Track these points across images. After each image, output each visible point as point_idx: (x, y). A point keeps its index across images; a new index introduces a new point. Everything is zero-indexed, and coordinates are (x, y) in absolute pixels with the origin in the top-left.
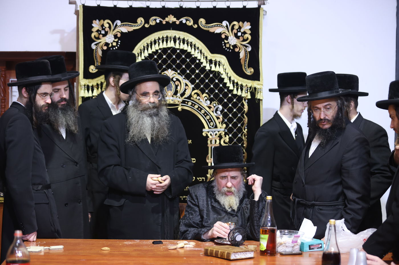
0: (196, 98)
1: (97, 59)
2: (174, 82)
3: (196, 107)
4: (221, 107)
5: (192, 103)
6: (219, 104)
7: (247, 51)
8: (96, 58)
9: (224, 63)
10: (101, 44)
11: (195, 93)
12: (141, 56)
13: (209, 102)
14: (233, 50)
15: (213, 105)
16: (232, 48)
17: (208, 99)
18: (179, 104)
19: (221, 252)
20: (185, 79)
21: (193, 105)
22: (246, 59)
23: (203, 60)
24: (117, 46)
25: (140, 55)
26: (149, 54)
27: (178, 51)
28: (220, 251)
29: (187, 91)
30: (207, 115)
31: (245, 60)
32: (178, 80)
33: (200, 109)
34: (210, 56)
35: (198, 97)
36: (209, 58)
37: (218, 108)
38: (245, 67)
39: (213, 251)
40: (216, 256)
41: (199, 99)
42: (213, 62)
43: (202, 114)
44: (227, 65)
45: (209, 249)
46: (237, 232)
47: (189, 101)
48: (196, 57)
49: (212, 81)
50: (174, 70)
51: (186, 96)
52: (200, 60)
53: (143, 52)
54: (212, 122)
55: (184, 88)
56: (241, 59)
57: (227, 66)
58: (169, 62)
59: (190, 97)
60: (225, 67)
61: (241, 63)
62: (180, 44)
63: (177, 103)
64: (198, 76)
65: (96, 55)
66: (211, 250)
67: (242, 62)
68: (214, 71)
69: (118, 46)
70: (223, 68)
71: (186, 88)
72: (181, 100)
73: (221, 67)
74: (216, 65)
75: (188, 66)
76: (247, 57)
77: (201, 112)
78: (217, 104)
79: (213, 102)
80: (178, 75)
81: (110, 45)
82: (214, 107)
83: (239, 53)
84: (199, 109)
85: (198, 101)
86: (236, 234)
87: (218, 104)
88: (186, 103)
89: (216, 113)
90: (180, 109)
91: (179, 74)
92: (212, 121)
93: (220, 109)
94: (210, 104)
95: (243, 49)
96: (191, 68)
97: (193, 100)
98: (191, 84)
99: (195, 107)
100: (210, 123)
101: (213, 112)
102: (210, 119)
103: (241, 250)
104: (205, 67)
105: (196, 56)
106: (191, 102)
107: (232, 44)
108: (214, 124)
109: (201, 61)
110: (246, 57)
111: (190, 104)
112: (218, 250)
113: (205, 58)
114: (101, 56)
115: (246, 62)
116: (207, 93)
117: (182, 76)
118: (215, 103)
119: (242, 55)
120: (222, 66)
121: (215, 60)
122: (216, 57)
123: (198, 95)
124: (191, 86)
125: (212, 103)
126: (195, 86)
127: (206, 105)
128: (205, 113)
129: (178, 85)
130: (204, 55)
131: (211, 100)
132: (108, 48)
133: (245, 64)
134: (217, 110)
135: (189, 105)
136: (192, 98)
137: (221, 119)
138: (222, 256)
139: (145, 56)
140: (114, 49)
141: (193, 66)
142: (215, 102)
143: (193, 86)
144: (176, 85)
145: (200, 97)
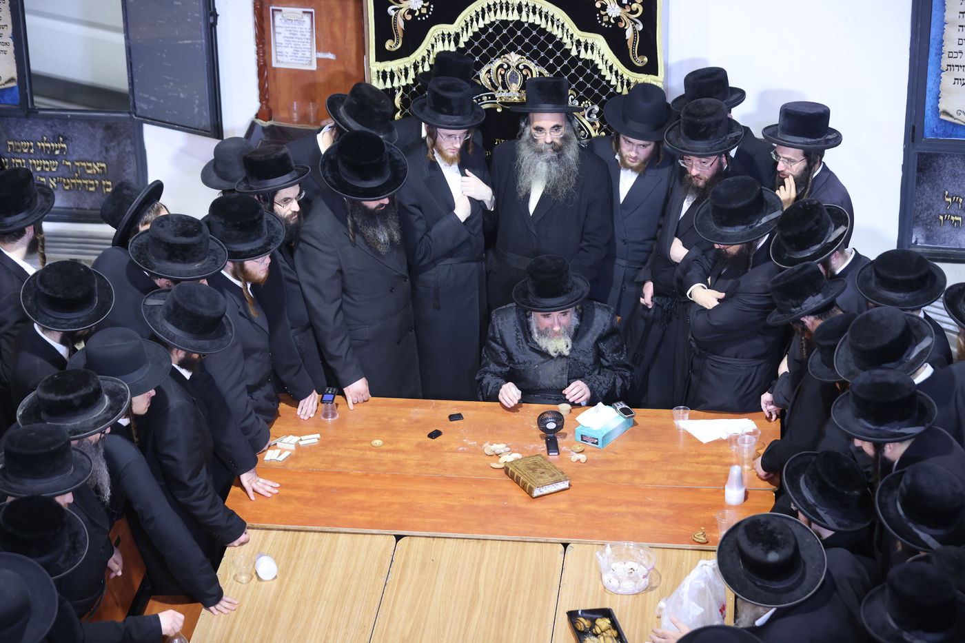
1: (397, 32)
2: (521, 71)
4: (597, 108)
6: (594, 103)
7: (636, 30)
8: (395, 30)
9: (600, 46)
10: (402, 11)
12: (467, 31)
14: (616, 25)
16: (612, 21)
20: (539, 66)
22: (635, 42)
23: (566, 40)
24: (428, 13)
25: (465, 30)
26: (480, 28)
27: (526, 25)
31: (633, 43)
32: (526, 67)
34: (579, 35)
36: (576, 38)
37: (593, 109)
38: (633, 54)
42: (583, 44)
44: (605, 47)
48: (555, 35)
50: (519, 53)
52: (561, 39)
53: (469, 25)
54: (584, 130)
56: (627, 40)
57: (606, 49)
58: (511, 41)
60: (601, 51)
61: (627, 46)
62: (528, 16)
64: (559, 61)
65: (396, 25)
67: (630, 47)
68: (583, 59)
69: (430, 13)
70: (599, 54)
73: (595, 51)
74: (586, 50)
75: (543, 46)
76: (637, 38)
78: (590, 105)
79: (584, 103)
81: (417, 14)
83: (624, 30)
87: (592, 104)
89: (589, 116)
91: (527, 58)
92: (583, 129)
93: (595, 111)
95: (631, 26)
96: (548, 48)
101: (584, 116)
104: (570, 50)
107: (614, 16)
108: (586, 133)
109: (564, 41)
110: (635, 38)
113: (569, 37)
114: (404, 27)
115: (635, 46)
117: (533, 61)
118: (588, 104)
119: (629, 34)
120: (597, 50)
121: (586, 41)
122: (588, 36)
129: (527, 75)
130: (567, 32)
131: (581, 99)
132: (414, 18)
133: (634, 50)
134: (590, 114)
137: (598, 125)
139: (473, 32)
140: (424, 18)
141: (551, 47)
142: (587, 102)
144: (523, 75)
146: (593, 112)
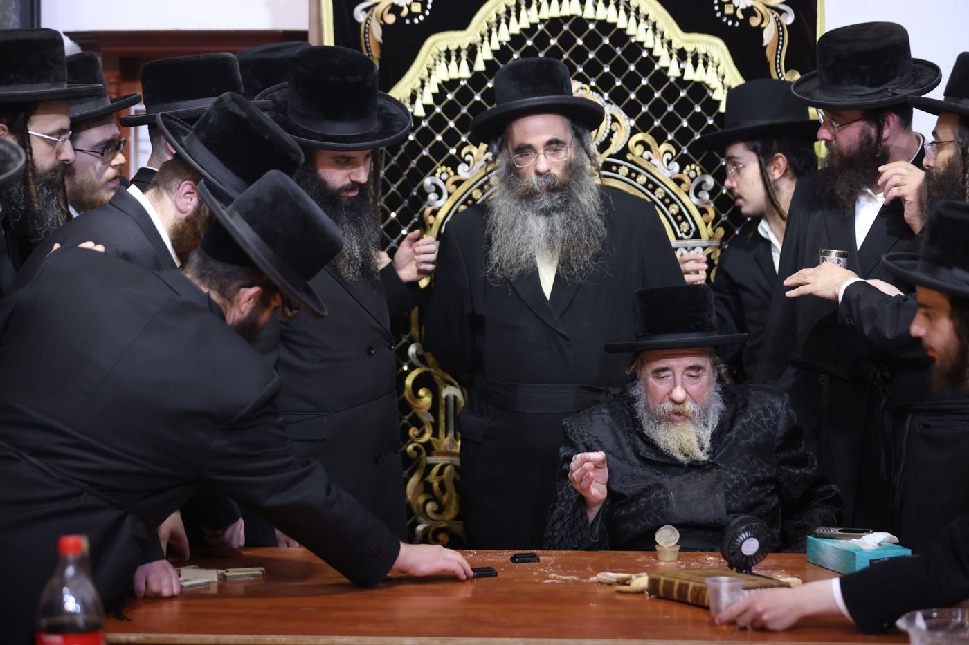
0: (641, 156)
1: (369, 49)
3: (642, 179)
4: (710, 181)
5: (629, 168)
6: (706, 171)
7: (781, 25)
8: (367, 47)
9: (719, 60)
10: (379, 9)
11: (637, 143)
12: (490, 41)
13: (676, 167)
14: (745, 22)
15: (688, 176)
16: (740, 16)
17: (673, 158)
19: (694, 588)
20: (612, 104)
21: (633, 175)
22: (780, 47)
23: (660, 51)
24: (423, 13)
25: (486, 38)
26: (512, 36)
27: (592, 26)
28: (691, 584)
29: (615, 135)
30: (673, 201)
31: (777, 49)
33: (652, 185)
34: (682, 40)
35: (647, 154)
36: (676, 45)
37: (703, 182)
38: (776, 69)
39: (672, 584)
40: (681, 599)
41: (649, 160)
42: (689, 56)
43: (658, 198)
44: (727, 62)
45: (663, 578)
46: (744, 531)
47: (621, 165)
48: (641, 44)
49: (684, 107)
50: (580, 78)
51: (613, 149)
52: (650, 50)
53: (494, 30)
54: (687, 221)
55: (609, 127)
56: (766, 46)
57: (729, 66)
58: (566, 56)
59: (623, 153)
60: (720, 69)
61: (765, 58)
62: (596, 7)
64: (645, 94)
65: (368, 38)
66: (666, 582)
67: (770, 54)
68: (691, 81)
69: (427, 13)
70: (717, 72)
71: (614, 129)
73: (710, 68)
74: (695, 65)
75: (619, 68)
76: (783, 41)
77: (655, 195)
78: (699, 173)
79: (688, 167)
80: (591, 92)
81: (405, 12)
82: (692, 180)
83: (760, 30)
84: (650, 186)
85: (645, 164)
86: (743, 535)
87: (703, 173)
88: (614, 168)
89: (696, 195)
91: (593, 89)
92: (685, 219)
93: (707, 186)
94: (681, 171)
95: (772, 19)
96: (628, 71)
97: (632, 162)
98: (626, 117)
99: (638, 180)
100: (679, 223)
101: (688, 193)
102: (680, 212)
103: (751, 584)
104: (666, 69)
105: (640, 39)
106: (626, 166)
107: (743, 6)
108: (691, 228)
109: (655, 53)
110: (779, 41)
111: (624, 171)
112: (686, 582)
113: (665, 46)
114: (381, 41)
115: (780, 55)
116: (670, 142)
117: (601, 94)
118: (695, 170)
119: (769, 36)
120: (713, 66)
121: (695, 50)
122: (698, 42)
123: (647, 147)
124: (627, 123)
125: (685, 168)
126: (637, 122)
127: (668, 174)
128: (667, 196)
130: (662, 37)
131: (683, 162)
132: (400, 20)
133: (778, 61)
134: (698, 190)
135: (621, 174)
136: (629, 157)
137: (712, 214)
138: (697, 598)
139: (500, 42)
140: (416, 21)
141: (632, 68)
142: (693, 166)
143: (633, 122)
145: (652, 152)
146: (703, 187)
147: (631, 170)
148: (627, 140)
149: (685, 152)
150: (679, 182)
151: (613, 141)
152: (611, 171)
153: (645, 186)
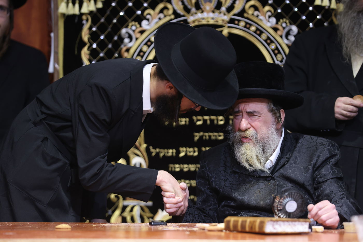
0: (253, 14)
3: (253, 28)
4: (295, 29)
5: (245, 22)
6: (292, 22)
11: (250, 7)
13: (273, 20)
15: (281, 25)
17: (272, 14)
18: (224, 24)
21: (248, 26)
30: (272, 42)
33: (259, 32)
35: (256, 13)
37: (290, 30)
41: (258, 16)
43: (264, 40)
47: (241, 20)
51: (236, 11)
59: (242, 13)
63: (220, 23)
72: (227, 18)
77: (261, 38)
78: (288, 24)
79: (281, 21)
82: (284, 28)
84: (258, 32)
85: (255, 19)
87: (291, 24)
88: (236, 22)
89: (287, 38)
90: (225, 32)
92: (279, 52)
93: (293, 32)
94: (277, 23)
97: (247, 18)
99: (250, 29)
100: (276, 55)
101: (281, 37)
102: (277, 48)
106: (243, 21)
108: (283, 58)
111: (242, 24)
116: (271, 5)
118: (286, 23)
123: (256, 8)
127: (269, 25)
128: (268, 38)
131: (278, 17)
134: (288, 34)
135: (240, 25)
136: (245, 15)
142: (285, 20)
145: (259, 12)
146: (291, 33)
147: (247, 23)
148: (243, 4)
149: (279, 11)
150: (276, 29)
151: (236, 5)
152: (234, 24)
153: (255, 32)
